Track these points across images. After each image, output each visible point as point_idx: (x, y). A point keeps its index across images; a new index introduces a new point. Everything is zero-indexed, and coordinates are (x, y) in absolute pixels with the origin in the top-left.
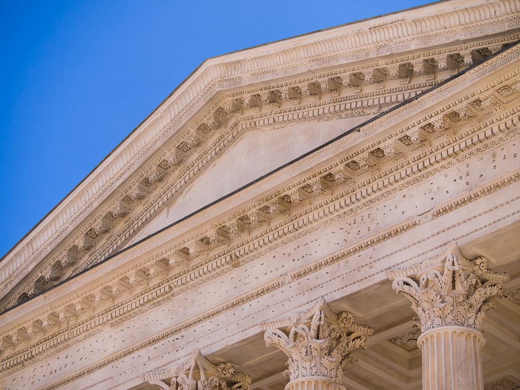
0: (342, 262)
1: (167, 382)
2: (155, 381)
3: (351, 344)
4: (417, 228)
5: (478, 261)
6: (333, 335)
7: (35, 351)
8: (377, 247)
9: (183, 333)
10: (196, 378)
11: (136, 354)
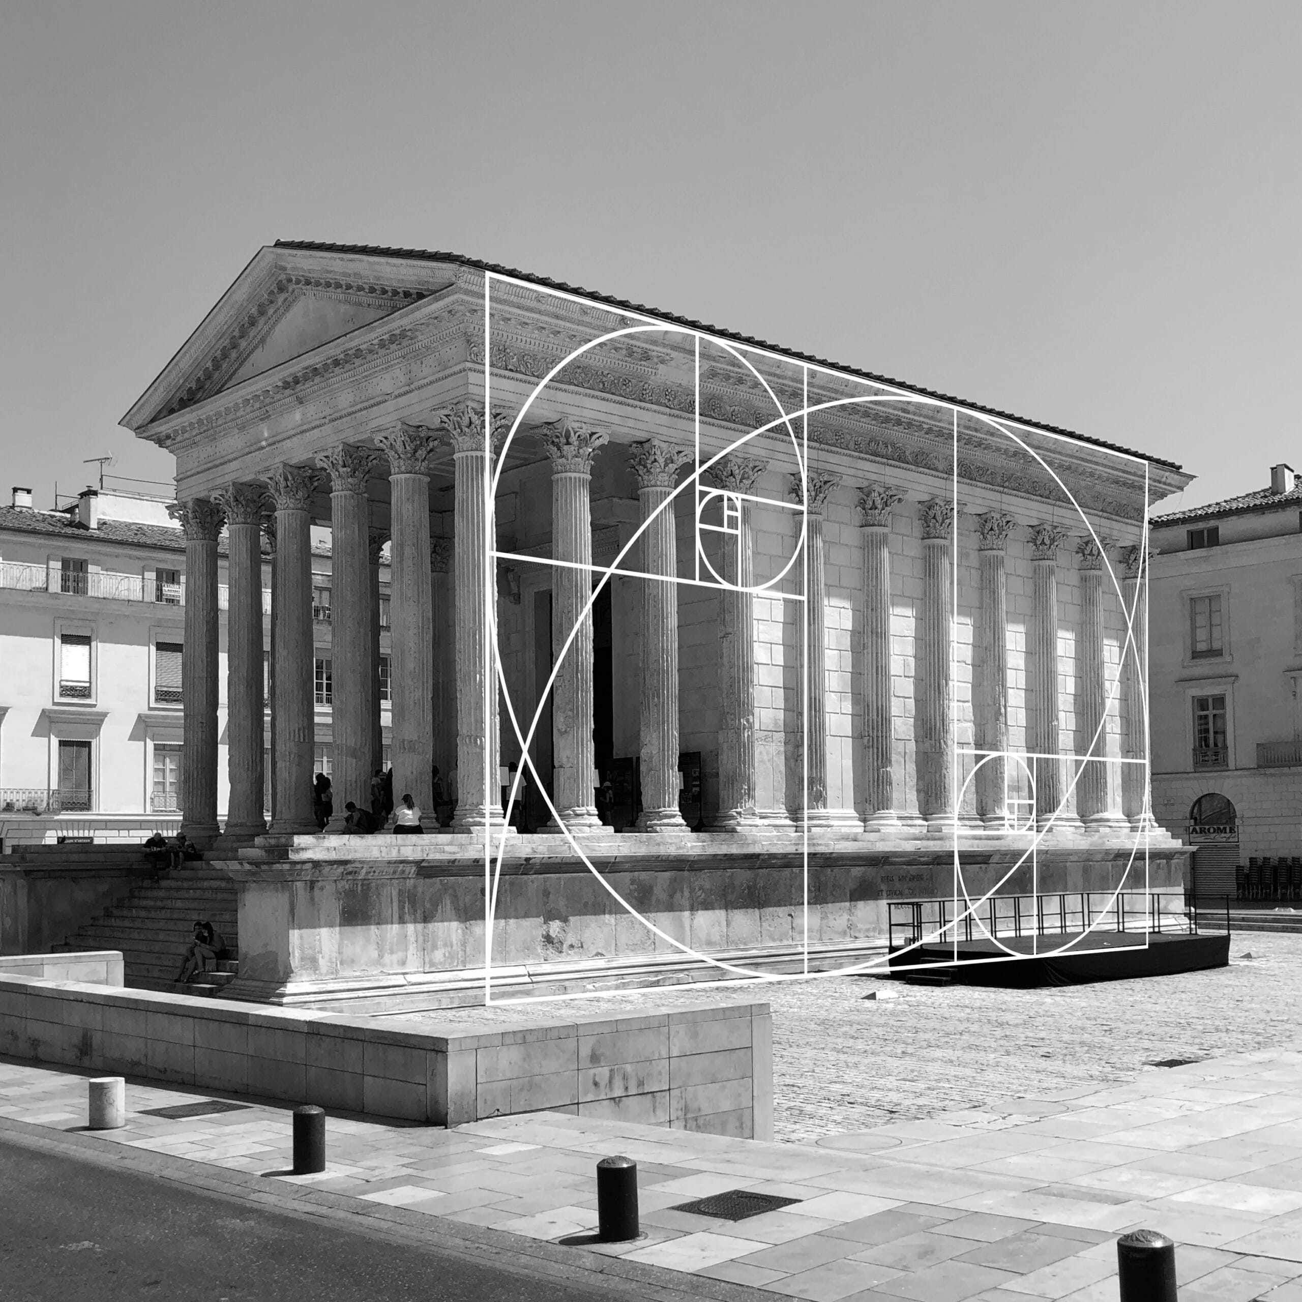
0: (353, 416)
1: (270, 478)
2: (263, 478)
3: (370, 464)
4: (387, 403)
5: (420, 429)
6: (355, 461)
7: (197, 439)
8: (369, 410)
9: (277, 445)
10: (286, 479)
11: (253, 454)
